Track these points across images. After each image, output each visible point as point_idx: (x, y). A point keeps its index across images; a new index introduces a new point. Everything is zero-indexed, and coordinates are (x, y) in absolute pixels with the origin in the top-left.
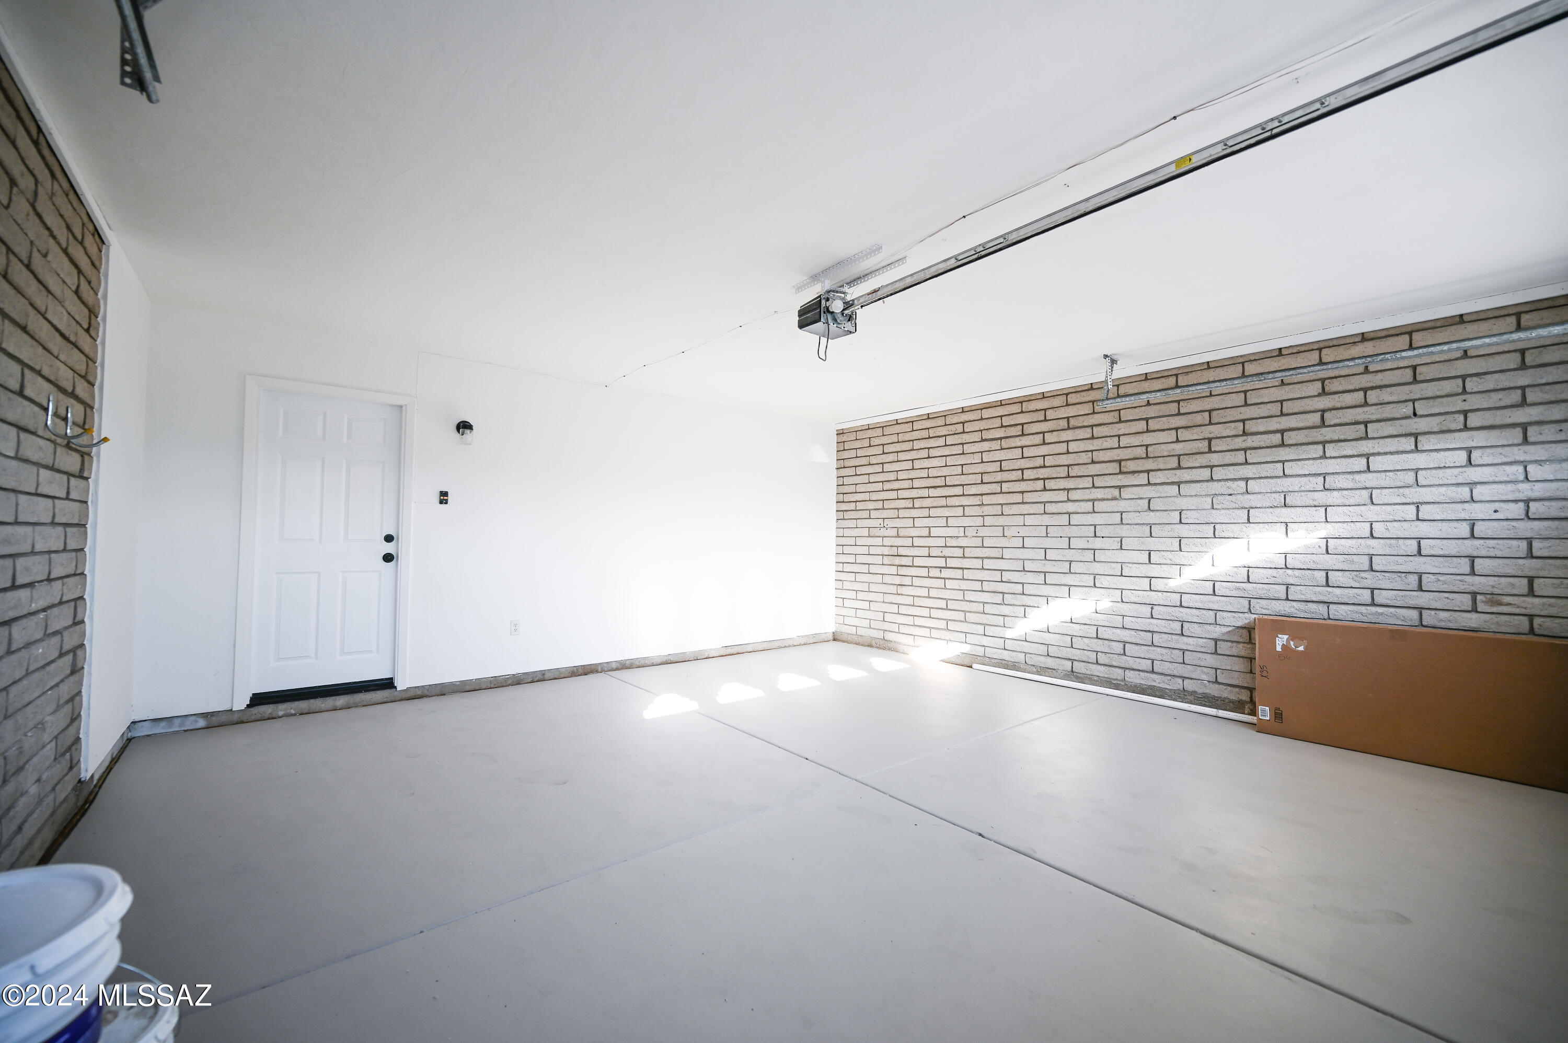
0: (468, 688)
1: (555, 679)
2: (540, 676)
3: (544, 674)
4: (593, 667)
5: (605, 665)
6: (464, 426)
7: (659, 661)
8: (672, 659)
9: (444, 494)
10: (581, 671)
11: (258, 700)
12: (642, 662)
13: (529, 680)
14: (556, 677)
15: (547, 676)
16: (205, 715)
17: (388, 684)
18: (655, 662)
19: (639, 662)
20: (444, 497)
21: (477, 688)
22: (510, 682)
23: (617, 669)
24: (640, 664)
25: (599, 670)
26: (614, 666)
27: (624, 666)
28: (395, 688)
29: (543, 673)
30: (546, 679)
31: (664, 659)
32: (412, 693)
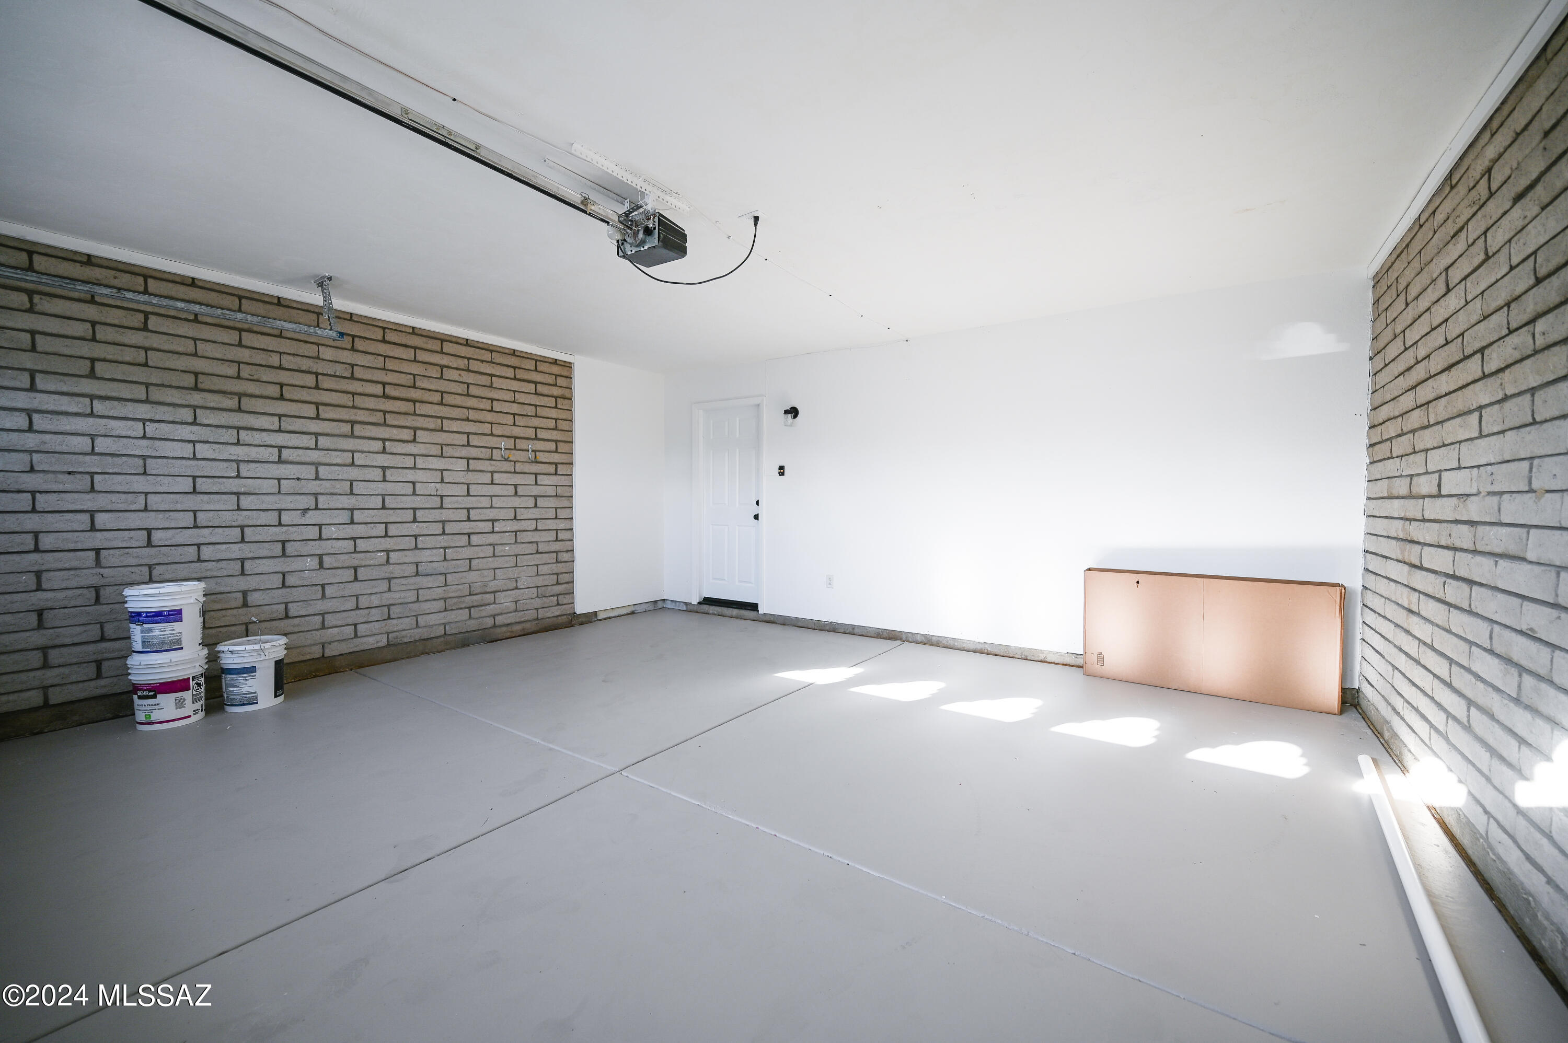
0: (800, 624)
1: (863, 636)
2: (850, 630)
3: (854, 629)
4: (897, 634)
5: (910, 635)
6: (793, 412)
7: (972, 647)
8: (989, 649)
9: (781, 468)
10: (885, 635)
11: (708, 601)
12: (951, 643)
13: (842, 631)
14: (864, 634)
15: (856, 631)
16: (686, 603)
17: (754, 607)
18: (966, 646)
19: (947, 642)
20: (782, 470)
21: (805, 626)
22: (827, 628)
23: (921, 643)
24: (948, 644)
25: (904, 639)
26: (919, 638)
27: (929, 642)
28: (758, 611)
29: (853, 627)
30: (856, 633)
31: (979, 647)
32: (767, 618)
